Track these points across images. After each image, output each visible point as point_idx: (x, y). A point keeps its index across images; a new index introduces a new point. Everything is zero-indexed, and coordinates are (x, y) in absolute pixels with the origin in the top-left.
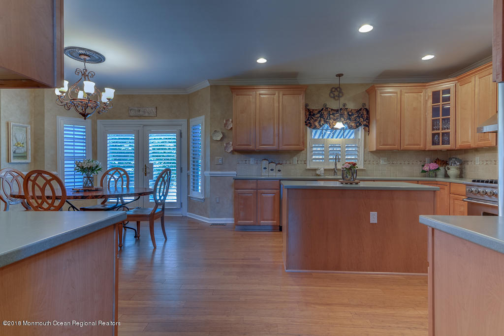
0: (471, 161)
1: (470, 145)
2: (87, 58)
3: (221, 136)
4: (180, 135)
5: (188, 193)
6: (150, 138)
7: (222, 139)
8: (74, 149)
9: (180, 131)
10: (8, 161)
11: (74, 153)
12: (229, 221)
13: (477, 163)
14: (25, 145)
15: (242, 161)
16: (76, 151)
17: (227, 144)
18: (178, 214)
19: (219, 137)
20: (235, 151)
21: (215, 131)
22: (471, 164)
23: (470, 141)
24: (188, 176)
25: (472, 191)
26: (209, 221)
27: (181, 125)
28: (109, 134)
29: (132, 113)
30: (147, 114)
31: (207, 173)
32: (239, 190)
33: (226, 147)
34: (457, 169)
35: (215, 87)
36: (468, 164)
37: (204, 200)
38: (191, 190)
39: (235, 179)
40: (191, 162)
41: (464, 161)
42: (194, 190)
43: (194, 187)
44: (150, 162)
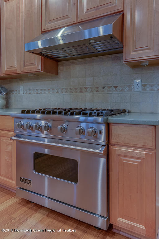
0: (16, 91)
1: (16, 70)
13: (22, 93)
22: (16, 93)
23: (16, 66)
25: (22, 126)
34: (3, 98)
36: (13, 94)
41: (10, 91)
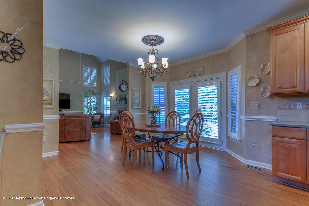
2: (154, 42)
3: (258, 81)
4: (221, 86)
5: (227, 133)
6: (199, 90)
7: (258, 85)
8: (159, 100)
9: (221, 82)
10: (132, 107)
11: (160, 102)
12: (267, 166)
14: (139, 99)
15: (284, 105)
16: (160, 101)
17: (264, 89)
18: (219, 148)
19: (255, 82)
20: (273, 95)
21: (251, 78)
24: (227, 119)
26: (245, 162)
27: (221, 78)
28: (176, 90)
29: (188, 74)
30: (197, 74)
31: (243, 117)
32: (277, 138)
33: (263, 92)
35: (251, 37)
37: (240, 141)
38: (230, 131)
39: (273, 126)
40: (230, 108)
42: (232, 131)
43: (232, 128)
44: (199, 107)
